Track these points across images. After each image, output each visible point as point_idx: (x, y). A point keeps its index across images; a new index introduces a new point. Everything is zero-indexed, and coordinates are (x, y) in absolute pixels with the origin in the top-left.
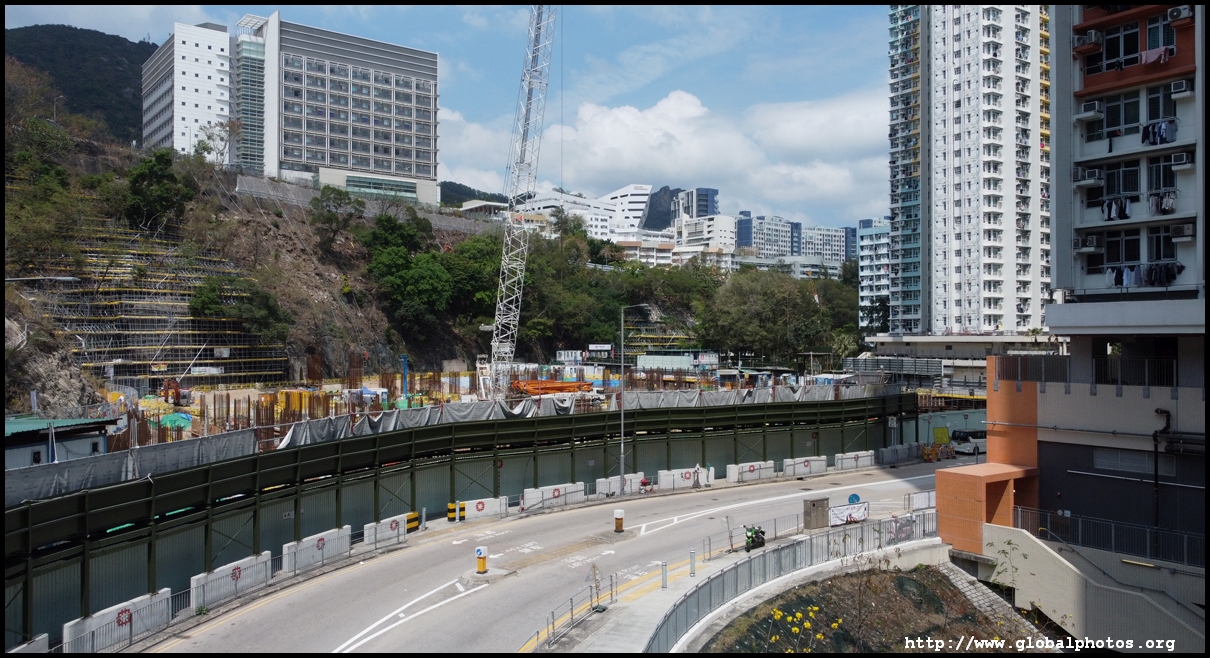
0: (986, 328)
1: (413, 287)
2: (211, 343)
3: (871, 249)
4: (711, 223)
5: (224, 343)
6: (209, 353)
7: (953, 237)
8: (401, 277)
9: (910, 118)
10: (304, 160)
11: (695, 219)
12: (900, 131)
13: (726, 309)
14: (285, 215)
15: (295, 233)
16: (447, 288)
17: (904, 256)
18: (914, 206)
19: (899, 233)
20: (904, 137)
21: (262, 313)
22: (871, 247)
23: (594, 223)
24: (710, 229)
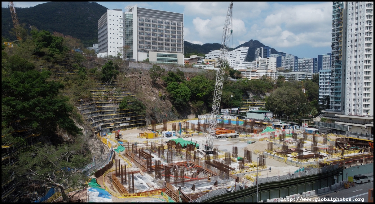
0: (364, 114)
1: (179, 94)
2: (125, 116)
3: (323, 77)
4: (268, 60)
5: (128, 116)
6: (125, 119)
7: (353, 84)
8: (176, 92)
9: (339, 41)
10: (144, 49)
11: (263, 59)
12: (335, 45)
13: (275, 99)
14: (142, 73)
15: (145, 79)
16: (189, 94)
17: (335, 85)
18: (340, 70)
19: (334, 78)
20: (337, 47)
21: (139, 108)
22: (323, 76)
23: (231, 62)
24: (268, 62)
